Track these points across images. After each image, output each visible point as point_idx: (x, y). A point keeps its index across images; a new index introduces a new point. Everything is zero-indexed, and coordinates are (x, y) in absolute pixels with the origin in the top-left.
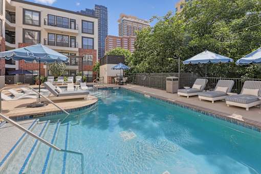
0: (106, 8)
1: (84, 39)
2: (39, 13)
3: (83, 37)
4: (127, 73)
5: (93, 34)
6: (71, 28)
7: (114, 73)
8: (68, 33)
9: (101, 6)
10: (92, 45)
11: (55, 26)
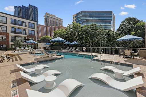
0: (37, 8)
1: (30, 31)
2: (6, 18)
3: (29, 30)
4: (50, 46)
5: (34, 29)
6: (23, 26)
7: (45, 46)
8: (22, 28)
9: (33, 6)
10: (33, 33)
11: (15, 24)
